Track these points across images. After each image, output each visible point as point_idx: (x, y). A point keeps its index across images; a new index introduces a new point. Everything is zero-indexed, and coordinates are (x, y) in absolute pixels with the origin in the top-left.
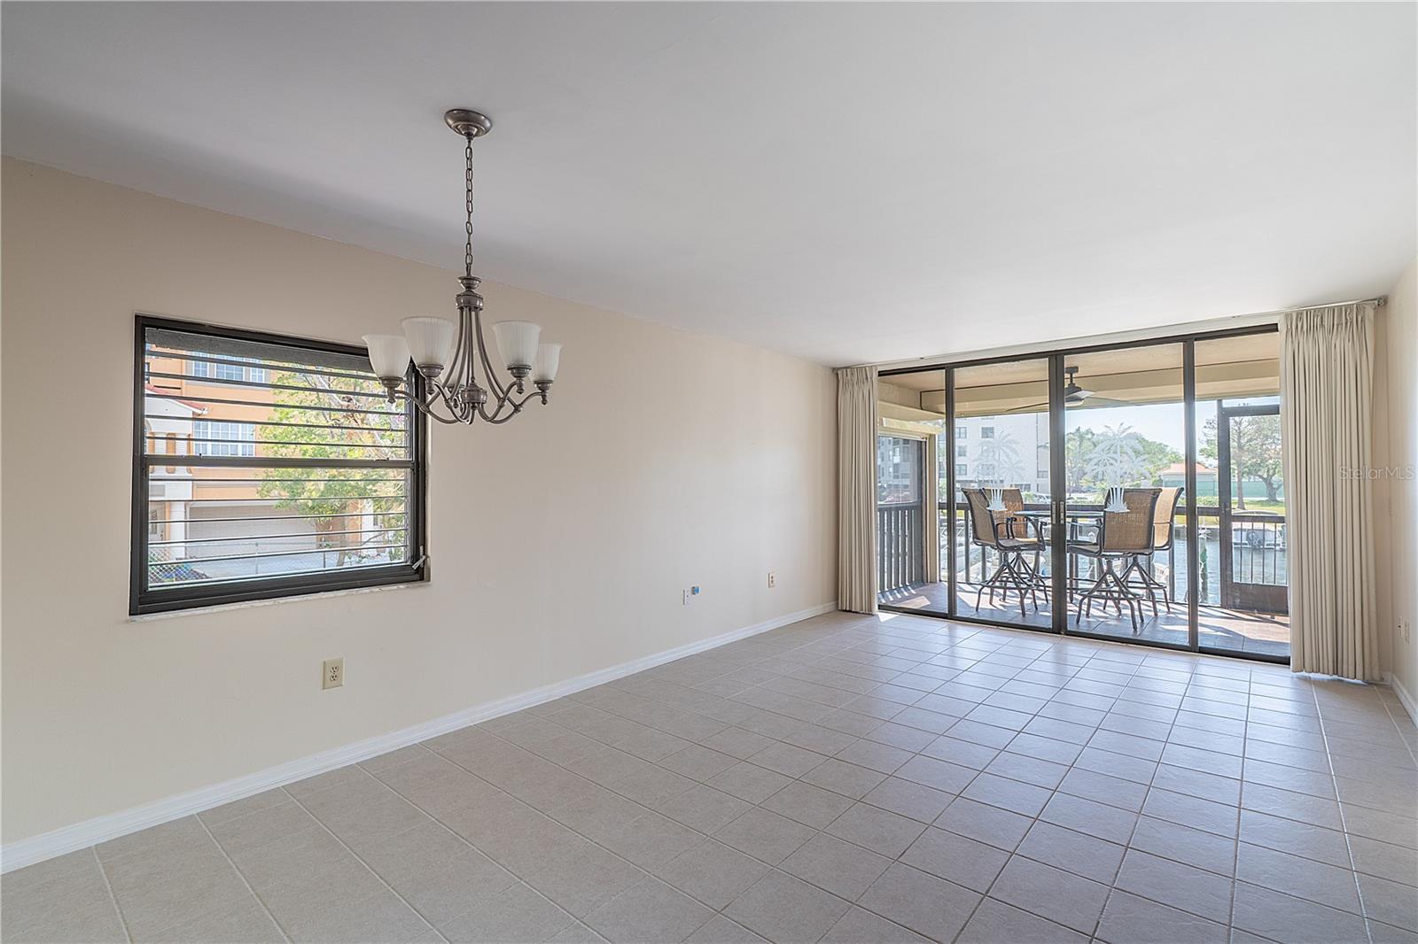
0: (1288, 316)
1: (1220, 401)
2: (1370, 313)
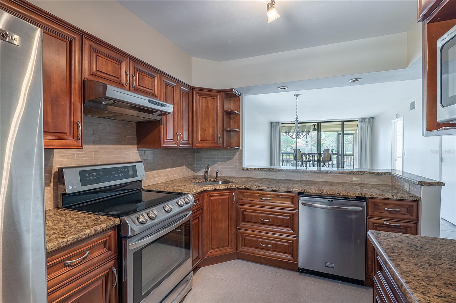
0: (360, 119)
1: (338, 132)
2: (371, 120)
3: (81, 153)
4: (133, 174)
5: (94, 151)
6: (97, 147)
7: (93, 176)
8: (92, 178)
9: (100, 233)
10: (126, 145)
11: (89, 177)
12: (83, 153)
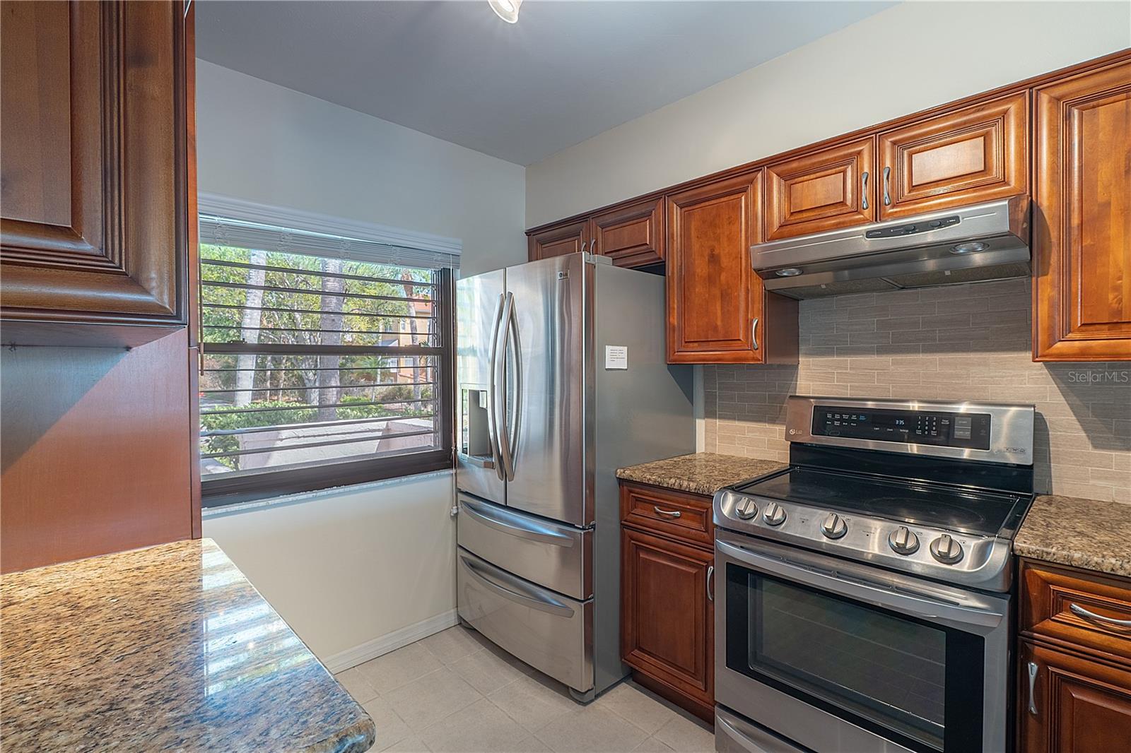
3: (847, 371)
4: (969, 438)
5: (876, 370)
6: (888, 359)
7: (841, 420)
8: (837, 423)
9: (684, 492)
10: (988, 353)
11: (833, 420)
12: (851, 372)
